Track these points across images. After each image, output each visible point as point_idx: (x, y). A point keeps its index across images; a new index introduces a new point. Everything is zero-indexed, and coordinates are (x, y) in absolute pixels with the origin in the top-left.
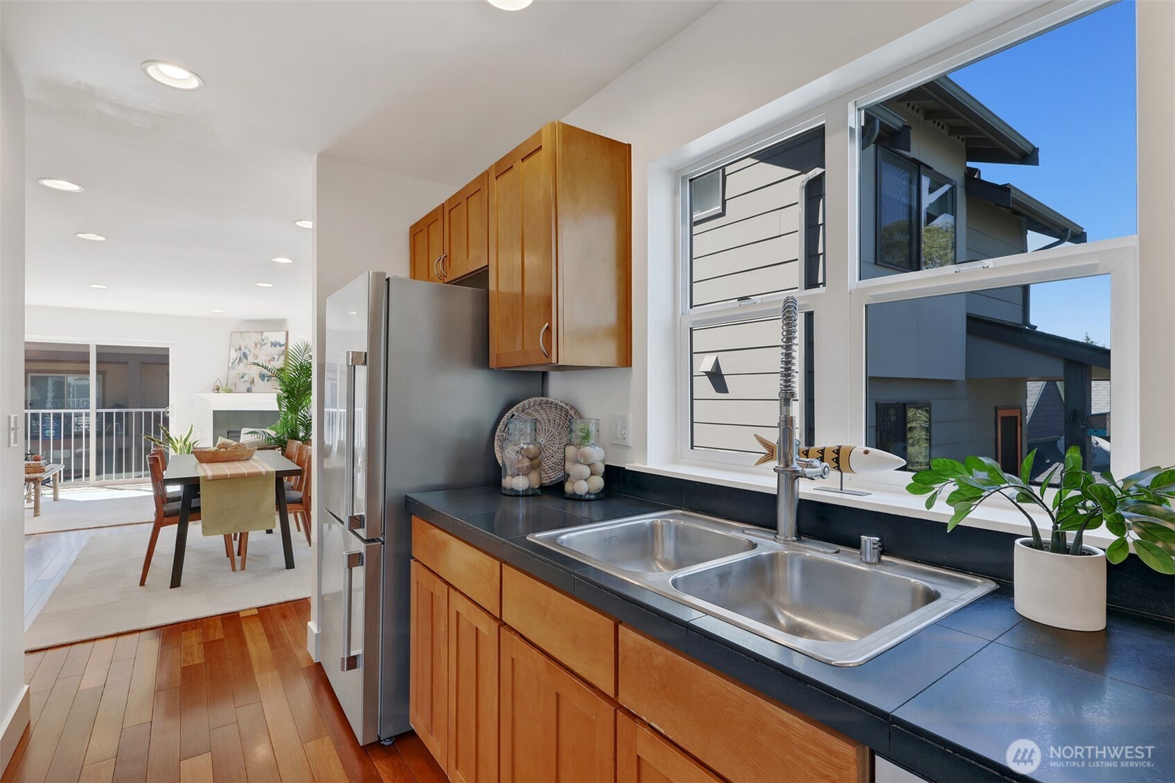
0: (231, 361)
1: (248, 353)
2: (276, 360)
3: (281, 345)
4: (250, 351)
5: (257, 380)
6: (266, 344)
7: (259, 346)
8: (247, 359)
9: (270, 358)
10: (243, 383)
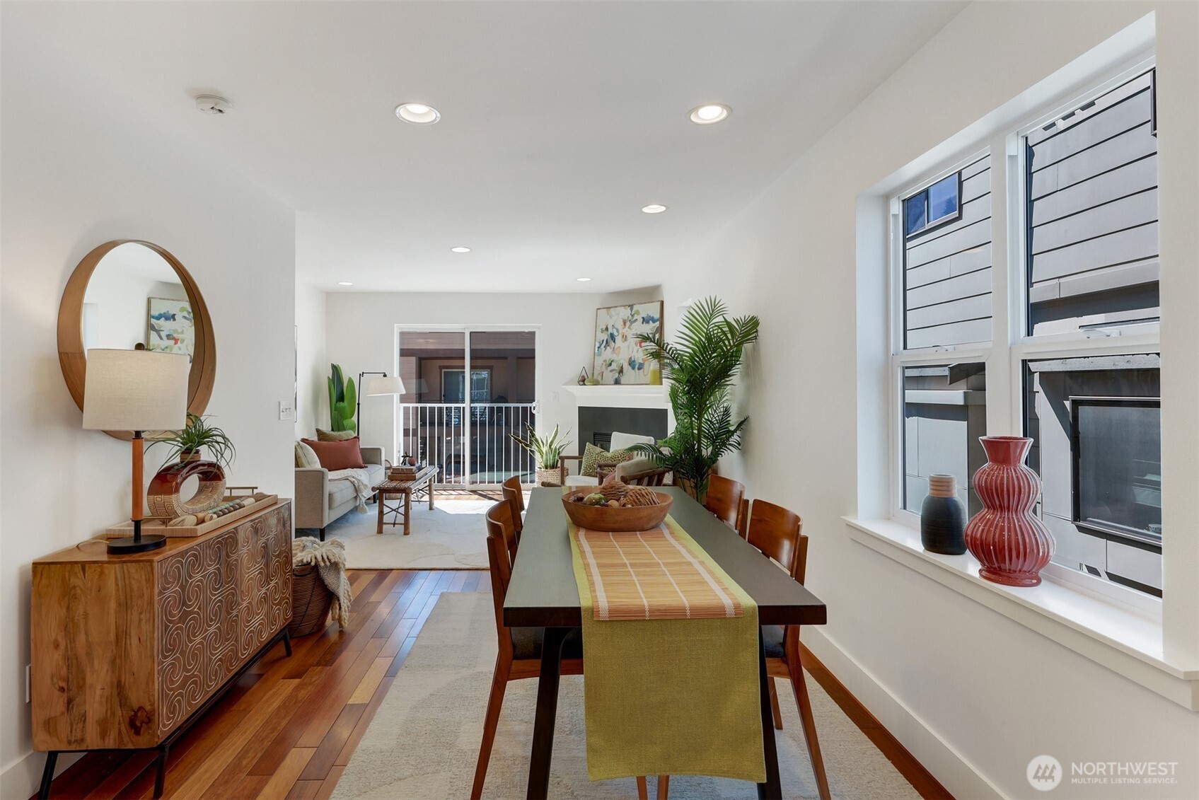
0: (598, 345)
1: (616, 334)
3: (654, 321)
4: (618, 331)
5: (626, 366)
6: (636, 320)
7: (628, 324)
8: (614, 342)
10: (611, 371)
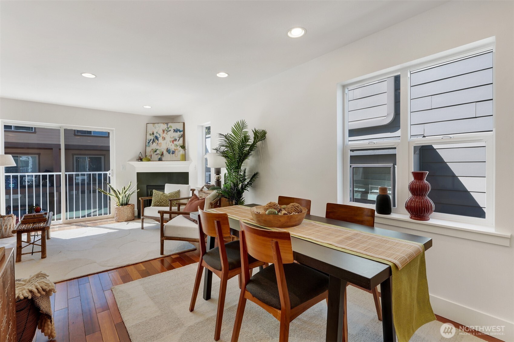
0: (148, 141)
1: (158, 136)
2: (177, 140)
3: (180, 131)
4: (160, 135)
5: (165, 152)
6: (170, 130)
7: (166, 132)
8: (158, 140)
9: (173, 139)
10: (156, 154)
